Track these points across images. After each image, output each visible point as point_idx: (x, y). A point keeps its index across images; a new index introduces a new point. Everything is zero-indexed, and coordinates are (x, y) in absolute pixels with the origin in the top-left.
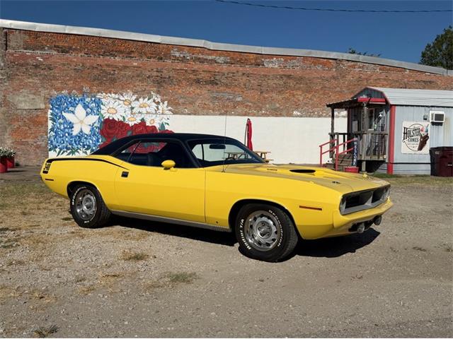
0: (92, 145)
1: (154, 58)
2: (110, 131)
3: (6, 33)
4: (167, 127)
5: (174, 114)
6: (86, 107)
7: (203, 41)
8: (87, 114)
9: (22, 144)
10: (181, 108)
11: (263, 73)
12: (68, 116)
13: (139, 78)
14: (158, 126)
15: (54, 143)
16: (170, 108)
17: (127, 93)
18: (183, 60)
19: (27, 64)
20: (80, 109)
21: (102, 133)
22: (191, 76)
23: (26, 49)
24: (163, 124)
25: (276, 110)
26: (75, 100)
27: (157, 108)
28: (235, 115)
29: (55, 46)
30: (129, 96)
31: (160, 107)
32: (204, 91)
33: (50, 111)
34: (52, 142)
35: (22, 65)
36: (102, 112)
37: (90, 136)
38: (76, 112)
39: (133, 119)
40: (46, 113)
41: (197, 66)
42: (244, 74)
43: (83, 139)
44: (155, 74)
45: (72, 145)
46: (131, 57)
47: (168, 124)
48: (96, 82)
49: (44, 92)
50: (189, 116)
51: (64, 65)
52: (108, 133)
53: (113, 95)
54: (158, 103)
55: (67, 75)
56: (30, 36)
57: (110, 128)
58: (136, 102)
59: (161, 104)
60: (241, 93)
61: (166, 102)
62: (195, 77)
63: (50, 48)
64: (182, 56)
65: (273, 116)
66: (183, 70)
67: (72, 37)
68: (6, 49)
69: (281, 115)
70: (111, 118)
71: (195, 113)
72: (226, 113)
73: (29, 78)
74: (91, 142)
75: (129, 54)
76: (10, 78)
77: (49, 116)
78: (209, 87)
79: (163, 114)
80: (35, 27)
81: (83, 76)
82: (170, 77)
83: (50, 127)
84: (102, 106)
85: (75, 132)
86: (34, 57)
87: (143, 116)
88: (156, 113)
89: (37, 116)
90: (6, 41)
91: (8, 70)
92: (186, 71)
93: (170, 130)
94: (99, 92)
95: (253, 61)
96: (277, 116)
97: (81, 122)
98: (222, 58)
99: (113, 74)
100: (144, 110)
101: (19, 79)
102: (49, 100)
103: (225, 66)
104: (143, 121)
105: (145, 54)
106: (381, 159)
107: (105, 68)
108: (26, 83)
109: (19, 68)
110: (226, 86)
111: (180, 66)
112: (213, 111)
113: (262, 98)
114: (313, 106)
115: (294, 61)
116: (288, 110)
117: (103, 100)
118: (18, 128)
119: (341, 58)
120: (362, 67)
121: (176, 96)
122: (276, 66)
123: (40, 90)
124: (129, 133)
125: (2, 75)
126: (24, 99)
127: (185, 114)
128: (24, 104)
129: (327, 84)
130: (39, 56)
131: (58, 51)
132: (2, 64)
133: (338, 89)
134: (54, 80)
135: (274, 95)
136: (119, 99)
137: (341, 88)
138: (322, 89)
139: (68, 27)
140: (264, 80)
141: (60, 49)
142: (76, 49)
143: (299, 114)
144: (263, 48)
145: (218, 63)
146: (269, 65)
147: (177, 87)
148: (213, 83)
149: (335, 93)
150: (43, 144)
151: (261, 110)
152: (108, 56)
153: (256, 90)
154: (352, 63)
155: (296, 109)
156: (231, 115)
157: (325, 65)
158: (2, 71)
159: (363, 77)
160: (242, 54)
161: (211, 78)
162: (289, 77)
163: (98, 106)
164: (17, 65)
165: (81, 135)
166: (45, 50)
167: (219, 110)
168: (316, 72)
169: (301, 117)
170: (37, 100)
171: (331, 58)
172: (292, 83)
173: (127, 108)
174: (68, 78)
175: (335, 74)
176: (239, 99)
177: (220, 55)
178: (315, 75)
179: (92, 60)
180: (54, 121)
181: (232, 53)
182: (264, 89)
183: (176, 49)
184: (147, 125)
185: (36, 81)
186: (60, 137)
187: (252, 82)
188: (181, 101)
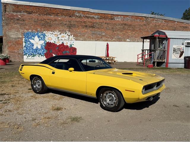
0: (42, 53)
1: (68, 16)
2: (49, 47)
3: (5, 5)
4: (73, 46)
5: (76, 40)
6: (39, 37)
7: (89, 9)
8: (40, 40)
9: (13, 52)
10: (79, 38)
11: (114, 23)
12: (31, 41)
13: (61, 25)
14: (69, 46)
15: (26, 52)
16: (74, 38)
17: (56, 31)
18: (80, 17)
19: (14, 19)
20: (36, 38)
21: (46, 48)
22: (83, 24)
23: (13, 12)
24: (71, 44)
25: (119, 39)
26: (34, 34)
27: (69, 37)
28: (102, 41)
29: (26, 11)
30: (57, 33)
31: (70, 37)
32: (89, 31)
33: (24, 39)
34: (25, 52)
35: (12, 19)
36: (46, 39)
37: (41, 49)
38: (34, 39)
39: (58, 42)
40: (22, 39)
41: (86, 20)
42: (106, 23)
43: (38, 51)
44: (68, 23)
45: (33, 53)
46: (57, 16)
48: (43, 26)
49: (21, 31)
50: (82, 41)
51: (30, 19)
52: (48, 48)
53: (50, 32)
54: (69, 36)
55: (31, 23)
56: (15, 6)
57: (49, 46)
58: (60, 35)
59: (71, 36)
60: (104, 31)
61: (73, 35)
62: (85, 25)
63: (24, 12)
64: (79, 15)
65: (118, 41)
66: (80, 21)
67: (33, 7)
68: (5, 12)
69: (121, 41)
70: (49, 42)
71: (85, 40)
72: (98, 40)
73: (15, 25)
74: (41, 52)
75: (57, 14)
76: (7, 24)
77: (24, 41)
78: (91, 29)
79: (71, 40)
80: (17, 3)
81: (38, 24)
82: (74, 24)
83: (24, 45)
85: (35, 48)
86: (17, 16)
87: (63, 41)
88: (68, 40)
89: (19, 41)
90: (5, 9)
91: (6, 21)
92: (81, 22)
93: (74, 47)
94: (44, 31)
95: (110, 18)
96: (119, 41)
97: (37, 43)
98: (97, 16)
99: (50, 23)
100: (63, 39)
101: (11, 25)
102: (23, 34)
103: (98, 20)
104: (63, 43)
105: (64, 14)
106: (163, 61)
107: (47, 20)
108: (14, 27)
109: (11, 20)
110: (98, 28)
111: (79, 19)
112: (93, 39)
113: (113, 34)
114: (136, 37)
115: (128, 18)
116: (124, 39)
117: (46, 34)
118: (11, 46)
119: (148, 16)
120: (157, 20)
121: (77, 33)
122: (120, 20)
123: (20, 29)
124: (57, 48)
125: (4, 23)
126: (13, 33)
127: (80, 40)
128: (13, 35)
129: (141, 28)
130: (19, 15)
131: (27, 13)
132: (4, 19)
133: (146, 30)
134: (26, 25)
135: (118, 32)
136: (53, 34)
137: (148, 29)
138: (139, 30)
139: (31, 3)
140: (115, 26)
141: (28, 12)
142: (34, 12)
143: (129, 40)
144: (114, 12)
145: (95, 18)
146: (117, 19)
147: (77, 29)
148: (93, 27)
149: (145, 31)
150: (21, 53)
151: (113, 39)
152: (48, 15)
153: (111, 30)
154: (153, 19)
155: (128, 38)
156: (100, 41)
157: (141, 19)
158: (4, 22)
159: (157, 25)
160: (105, 14)
161: (92, 25)
162: (125, 24)
163: (44, 37)
164: (10, 19)
165: (37, 49)
166: (22, 13)
167: (95, 39)
168: (137, 22)
169: (130, 42)
170: (18, 34)
171: (144, 16)
172: (126, 27)
173: (56, 38)
174: (31, 25)
175: (145, 23)
176: (104, 34)
177: (96, 15)
178: (136, 24)
179: (41, 17)
180: (26, 43)
181: (101, 14)
182: (114, 30)
183: (77, 12)
184: (64, 45)
185: (18, 26)
186: (28, 50)
187: (109, 26)
188: (79, 35)
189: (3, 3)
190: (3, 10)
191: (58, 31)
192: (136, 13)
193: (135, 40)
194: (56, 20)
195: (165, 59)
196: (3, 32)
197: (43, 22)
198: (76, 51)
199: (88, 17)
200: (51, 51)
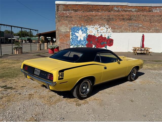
0: (84, 44)
1: (107, 11)
2: (90, 39)
3: (58, 6)
4: (110, 38)
5: (113, 32)
6: (82, 31)
7: (127, 3)
8: (83, 33)
9: (63, 43)
10: (116, 30)
11: (152, 15)
12: (76, 34)
13: (101, 19)
14: (107, 37)
15: (72, 43)
16: (112, 30)
17: (96, 25)
18: (118, 11)
19: (64, 16)
20: (80, 32)
21: (87, 40)
22: (121, 17)
23: (64, 11)
24: (109, 36)
25: (157, 30)
26: (79, 28)
27: (107, 30)
28: (138, 32)
29: (73, 9)
30: (97, 26)
31: (108, 30)
32: (126, 23)
33: (71, 32)
34: (71, 43)
35: (62, 17)
36: (88, 32)
37: (83, 41)
38: (79, 32)
39: (98, 35)
40: (70, 33)
41: (123, 13)
42: (143, 15)
43: (81, 42)
44: (107, 17)
45: (78, 44)
46: (98, 11)
47: (111, 36)
48: (86, 22)
49: (69, 26)
50: (119, 33)
51: (76, 16)
52: (89, 40)
53: (91, 26)
54: (107, 28)
55: (76, 19)
56: (65, 6)
57: (90, 38)
58: (99, 28)
59: (109, 29)
60: (141, 23)
61: (110, 28)
62: (122, 18)
63: (71, 10)
64: (118, 9)
65: (155, 32)
66: (118, 15)
67: (79, 6)
68: (58, 11)
69: (159, 32)
70: (90, 35)
71: (122, 32)
72: (134, 32)
73: (64, 21)
74: (83, 43)
75: (98, 10)
76: (59, 21)
77: (71, 34)
78: (128, 21)
79: (109, 32)
80: (67, 3)
81: (82, 19)
82: (112, 18)
83: (71, 38)
84: (87, 30)
85: (79, 39)
86: (66, 14)
87: (101, 33)
88: (106, 32)
89: (67, 34)
90: (58, 8)
91: (58, 18)
92: (119, 15)
93: (111, 38)
94: (87, 25)
95: (148, 10)
96: (157, 32)
97: (81, 36)
98: (134, 9)
99: (92, 18)
100: (102, 31)
101: (61, 22)
102: (71, 28)
103: (135, 13)
104: (101, 35)
105: (104, 10)
107: (89, 16)
108: (64, 23)
110: (135, 20)
111: (117, 13)
112: (129, 31)
113: (151, 25)
117: (88, 28)
121: (114, 26)
122: (158, 11)
124: (96, 40)
125: (57, 20)
126: (63, 28)
127: (117, 32)
128: (63, 30)
130: (68, 13)
132: (57, 17)
134: (72, 21)
135: (156, 24)
136: (93, 27)
139: (77, 2)
140: (152, 18)
141: (75, 10)
142: (80, 10)
144: (153, 4)
145: (133, 11)
146: (155, 11)
147: (115, 22)
148: (130, 19)
150: (69, 43)
151: (150, 30)
152: (90, 11)
153: (148, 22)
158: (57, 19)
161: (129, 17)
163: (86, 30)
165: (80, 41)
167: (132, 30)
173: (96, 31)
176: (141, 26)
179: (85, 13)
180: (72, 36)
181: (138, 7)
182: (152, 21)
183: (116, 7)
184: (103, 37)
185: (67, 22)
186: (74, 41)
187: (147, 18)
188: (116, 27)
189: (56, 4)
190: (56, 10)
191: (98, 25)
194: (96, 15)
196: (56, 28)
197: (86, 18)
198: (113, 42)
199: (126, 11)
200: (91, 42)
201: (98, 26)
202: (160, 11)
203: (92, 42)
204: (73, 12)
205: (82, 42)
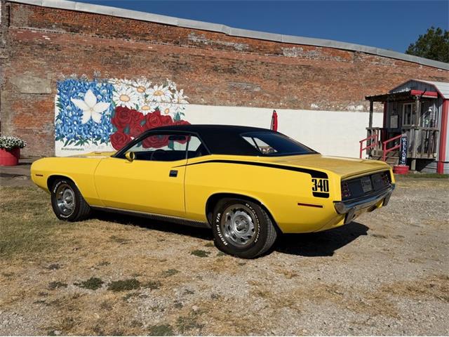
0: (102, 135)
1: (170, 41)
2: (122, 120)
3: (9, 7)
4: (182, 118)
5: (190, 103)
6: (96, 92)
7: (222, 26)
8: (98, 101)
9: (26, 132)
10: (197, 97)
11: (282, 63)
12: (77, 102)
13: (154, 63)
14: (173, 116)
15: (62, 132)
16: (186, 97)
17: (141, 79)
18: (201, 45)
19: (33, 43)
20: (90, 95)
21: (113, 122)
22: (209, 63)
23: (31, 26)
24: (178, 114)
25: (293, 102)
26: (85, 85)
27: (173, 96)
28: (252, 106)
29: (64, 25)
30: (143, 83)
31: (175, 95)
32: (222, 80)
33: (57, 97)
34: (59, 130)
35: (26, 44)
36: (114, 99)
37: (101, 125)
38: (85, 98)
39: (146, 108)
40: (53, 98)
41: (215, 52)
42: (262, 63)
43: (93, 129)
44: (171, 59)
45: (81, 134)
46: (145, 40)
47: (183, 114)
48: (109, 66)
49: (50, 75)
50: (206, 106)
51: (74, 45)
52: (120, 122)
53: (126, 81)
54: (174, 91)
55: (76, 57)
56: (35, 11)
57: (122, 117)
58: (151, 89)
59: (177, 92)
60: (259, 83)
61: (182, 91)
62: (212, 65)
63: (58, 26)
64: (199, 40)
65: (291, 108)
66: (201, 56)
67: (83, 15)
68: (9, 25)
69: (299, 108)
70: (123, 106)
71: (212, 103)
72: (242, 104)
73: (34, 59)
74: (101, 131)
75: (144, 37)
76: (13, 57)
77: (56, 102)
78: (227, 75)
79: (178, 103)
80: (42, 2)
81: (94, 58)
82: (186, 63)
83: (57, 114)
84: (114, 93)
85: (85, 120)
86: (39, 35)
87: (157, 105)
88: (171, 102)
89: (43, 101)
90: (9, 16)
91: (10, 49)
92: (204, 57)
93: (185, 120)
94: (111, 77)
95: (272, 50)
96: (294, 108)
97: (92, 109)
98: (241, 45)
99: (127, 58)
100: (158, 99)
101: (23, 59)
102: (56, 84)
103: (244, 54)
104: (157, 110)
105: (161, 37)
106: (431, 157)
107: (118, 51)
108: (31, 64)
109: (23, 47)
110: (245, 75)
111: (198, 51)
112: (231, 101)
113: (280, 89)
114: (332, 99)
115: (313, 51)
116: (306, 102)
117: (115, 86)
118: (22, 114)
119: (359, 50)
120: (379, 61)
121: (192, 85)
122: (295, 56)
123: (46, 72)
124: (143, 123)
125: (5, 54)
126: (28, 82)
127: (201, 104)
128: (28, 88)
129: (345, 77)
130: (46, 34)
131: (67, 30)
132: (4, 42)
133: (356, 82)
134: (63, 62)
135: (292, 86)
136: (132, 85)
137: (359, 81)
138: (340, 81)
139: (78, 4)
140: (283, 70)
141: (69, 28)
142: (86, 29)
143: (316, 107)
144: (283, 36)
145: (236, 50)
146: (288, 54)
147: (194, 74)
148: (231, 71)
149: (353, 85)
150: (49, 133)
151: (279, 102)
152: (121, 37)
153: (275, 80)
154: (370, 56)
155: (314, 102)
156: (248, 106)
157: (343, 56)
158: (4, 50)
159: (380, 70)
160: (262, 41)
161: (229, 65)
162: (308, 67)
163: (110, 92)
164: (21, 43)
165: (90, 124)
166: (52, 28)
167: (236, 101)
168: (334, 63)
169: (319, 109)
170: (43, 84)
171: (350, 49)
172: (310, 74)
173: (141, 96)
174: (77, 60)
175: (353, 66)
176: (257, 90)
177: (239, 42)
178: (334, 66)
179: (104, 41)
180: (62, 107)
181: (250, 40)
182: (282, 79)
183: (193, 33)
184: (162, 114)
185: (43, 62)
186: (68, 125)
187: (271, 71)
188: (198, 89)
189: (3, 1)
190: (3, 19)
191: (145, 79)
192: (332, 41)
193: (331, 105)
194: (140, 51)
195: (434, 152)
196: (3, 78)
199: (220, 47)
200: (127, 130)
201: (148, 81)
202: (299, 56)
203: (130, 129)
204: (63, 32)
205: (95, 127)
